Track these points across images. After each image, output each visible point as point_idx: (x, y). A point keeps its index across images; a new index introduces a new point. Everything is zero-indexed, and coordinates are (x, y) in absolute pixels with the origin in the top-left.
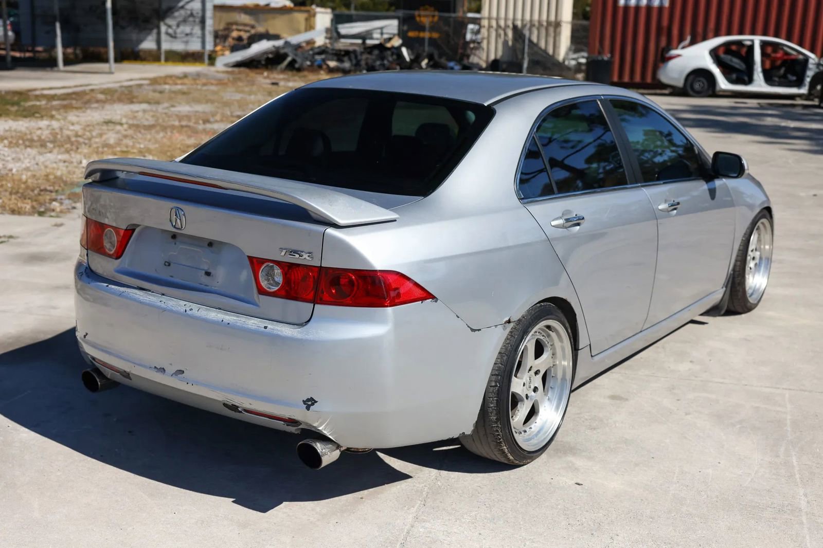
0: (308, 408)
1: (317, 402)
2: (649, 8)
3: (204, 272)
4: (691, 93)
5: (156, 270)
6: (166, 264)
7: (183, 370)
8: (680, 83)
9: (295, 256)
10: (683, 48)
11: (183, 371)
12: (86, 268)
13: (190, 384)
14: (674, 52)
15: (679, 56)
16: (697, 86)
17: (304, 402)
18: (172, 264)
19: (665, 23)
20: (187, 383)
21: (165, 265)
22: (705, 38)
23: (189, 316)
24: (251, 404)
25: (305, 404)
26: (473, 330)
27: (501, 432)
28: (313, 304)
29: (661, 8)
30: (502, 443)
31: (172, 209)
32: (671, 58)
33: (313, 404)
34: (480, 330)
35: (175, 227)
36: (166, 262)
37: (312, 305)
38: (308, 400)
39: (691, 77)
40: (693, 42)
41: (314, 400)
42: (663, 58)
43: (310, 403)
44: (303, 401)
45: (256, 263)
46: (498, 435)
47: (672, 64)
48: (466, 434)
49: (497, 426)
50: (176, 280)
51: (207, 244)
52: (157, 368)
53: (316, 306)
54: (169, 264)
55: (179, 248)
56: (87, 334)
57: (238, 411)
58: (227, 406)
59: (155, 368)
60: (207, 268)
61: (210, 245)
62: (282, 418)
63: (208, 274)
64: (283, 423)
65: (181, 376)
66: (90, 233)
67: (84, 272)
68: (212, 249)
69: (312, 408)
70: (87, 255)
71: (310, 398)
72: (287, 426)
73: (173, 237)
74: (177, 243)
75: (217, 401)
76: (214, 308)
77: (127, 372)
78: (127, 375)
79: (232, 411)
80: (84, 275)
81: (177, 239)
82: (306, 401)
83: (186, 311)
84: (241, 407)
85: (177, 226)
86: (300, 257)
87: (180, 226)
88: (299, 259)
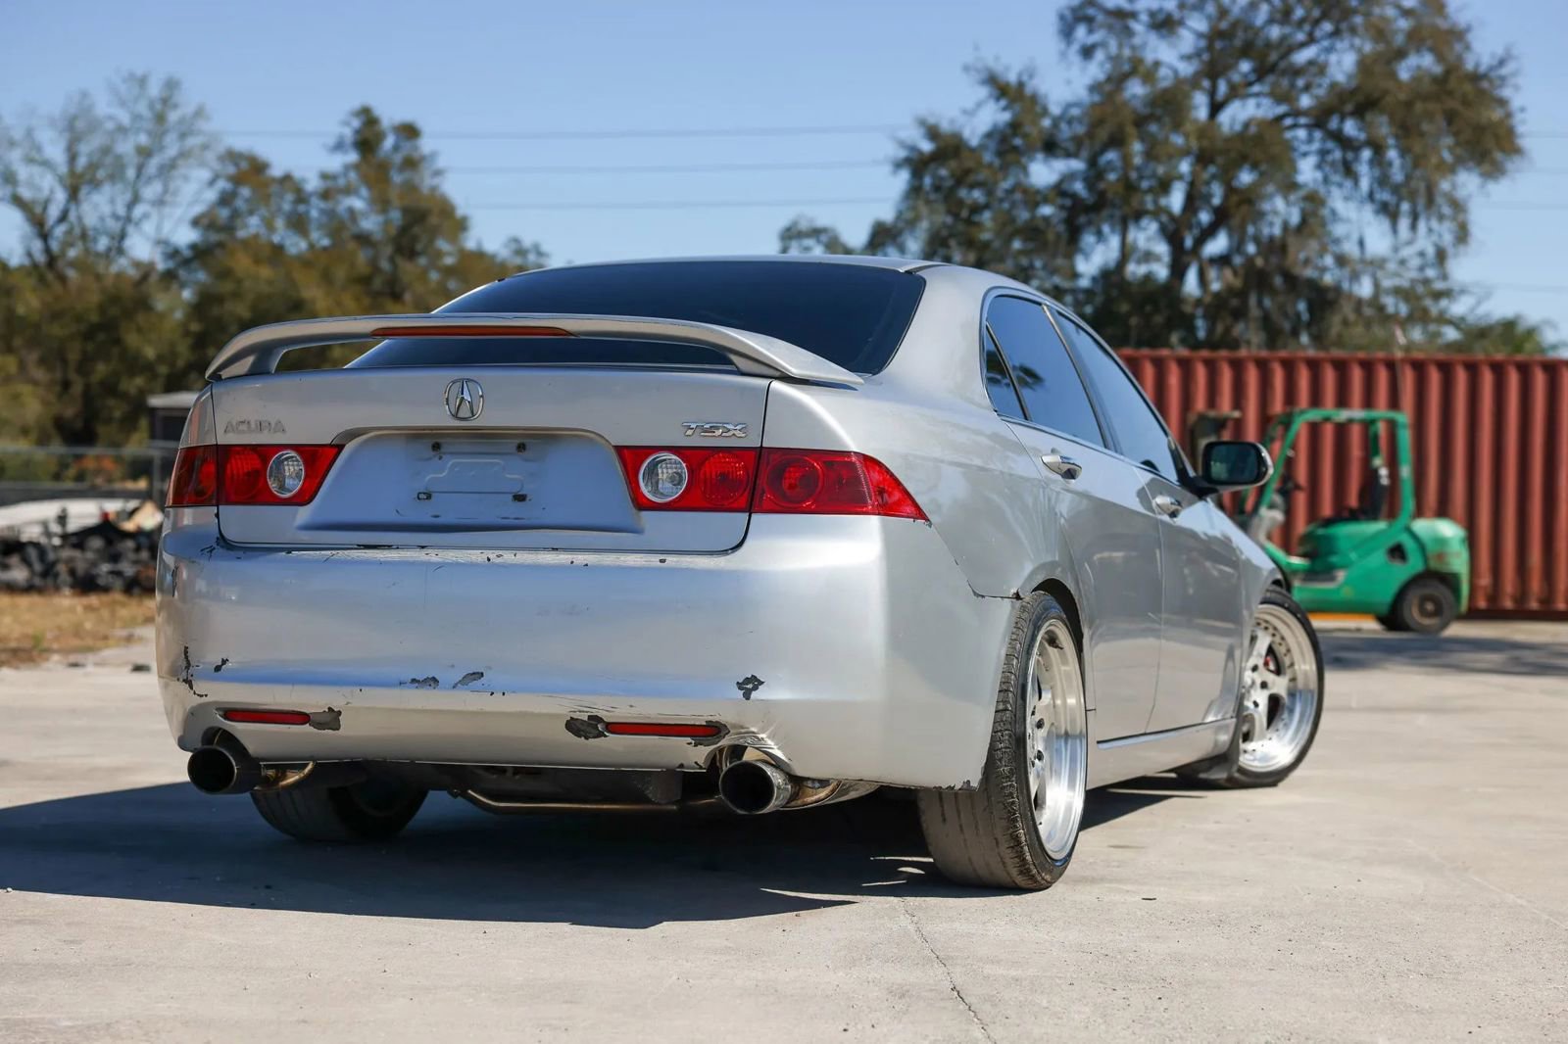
0: (747, 696)
1: (763, 683)
3: (510, 497)
5: (397, 512)
6: (421, 496)
7: (480, 671)
9: (714, 432)
11: (482, 674)
12: (218, 538)
13: (498, 695)
17: (740, 686)
18: (433, 495)
20: (492, 694)
21: (419, 498)
23: (499, 566)
24: (631, 706)
25: (740, 689)
26: (977, 595)
27: (1017, 797)
28: (748, 513)
30: (1017, 821)
31: (451, 385)
33: (755, 688)
34: (983, 596)
35: (455, 416)
36: (419, 494)
37: (746, 515)
38: (747, 680)
41: (758, 680)
43: (750, 686)
44: (738, 683)
45: (632, 458)
46: (1013, 803)
48: (971, 785)
49: (1010, 786)
50: (448, 518)
51: (515, 448)
52: (418, 681)
53: (754, 517)
54: (429, 496)
55: (449, 465)
56: (224, 662)
57: (596, 732)
58: (573, 726)
59: (414, 681)
60: (516, 489)
61: (521, 447)
62: (694, 725)
63: (520, 498)
64: (689, 740)
65: (478, 683)
66: (229, 472)
67: (215, 545)
68: (525, 454)
69: (754, 695)
70: (217, 515)
71: (750, 676)
72: (696, 745)
73: (436, 447)
74: (444, 457)
75: (557, 716)
76: (545, 549)
77: (336, 710)
78: (331, 719)
79: (580, 736)
80: (219, 551)
81: (442, 450)
82: (743, 683)
83: (489, 560)
84: (608, 717)
85: (461, 415)
86: (724, 434)
87: (469, 414)
88: (721, 438)
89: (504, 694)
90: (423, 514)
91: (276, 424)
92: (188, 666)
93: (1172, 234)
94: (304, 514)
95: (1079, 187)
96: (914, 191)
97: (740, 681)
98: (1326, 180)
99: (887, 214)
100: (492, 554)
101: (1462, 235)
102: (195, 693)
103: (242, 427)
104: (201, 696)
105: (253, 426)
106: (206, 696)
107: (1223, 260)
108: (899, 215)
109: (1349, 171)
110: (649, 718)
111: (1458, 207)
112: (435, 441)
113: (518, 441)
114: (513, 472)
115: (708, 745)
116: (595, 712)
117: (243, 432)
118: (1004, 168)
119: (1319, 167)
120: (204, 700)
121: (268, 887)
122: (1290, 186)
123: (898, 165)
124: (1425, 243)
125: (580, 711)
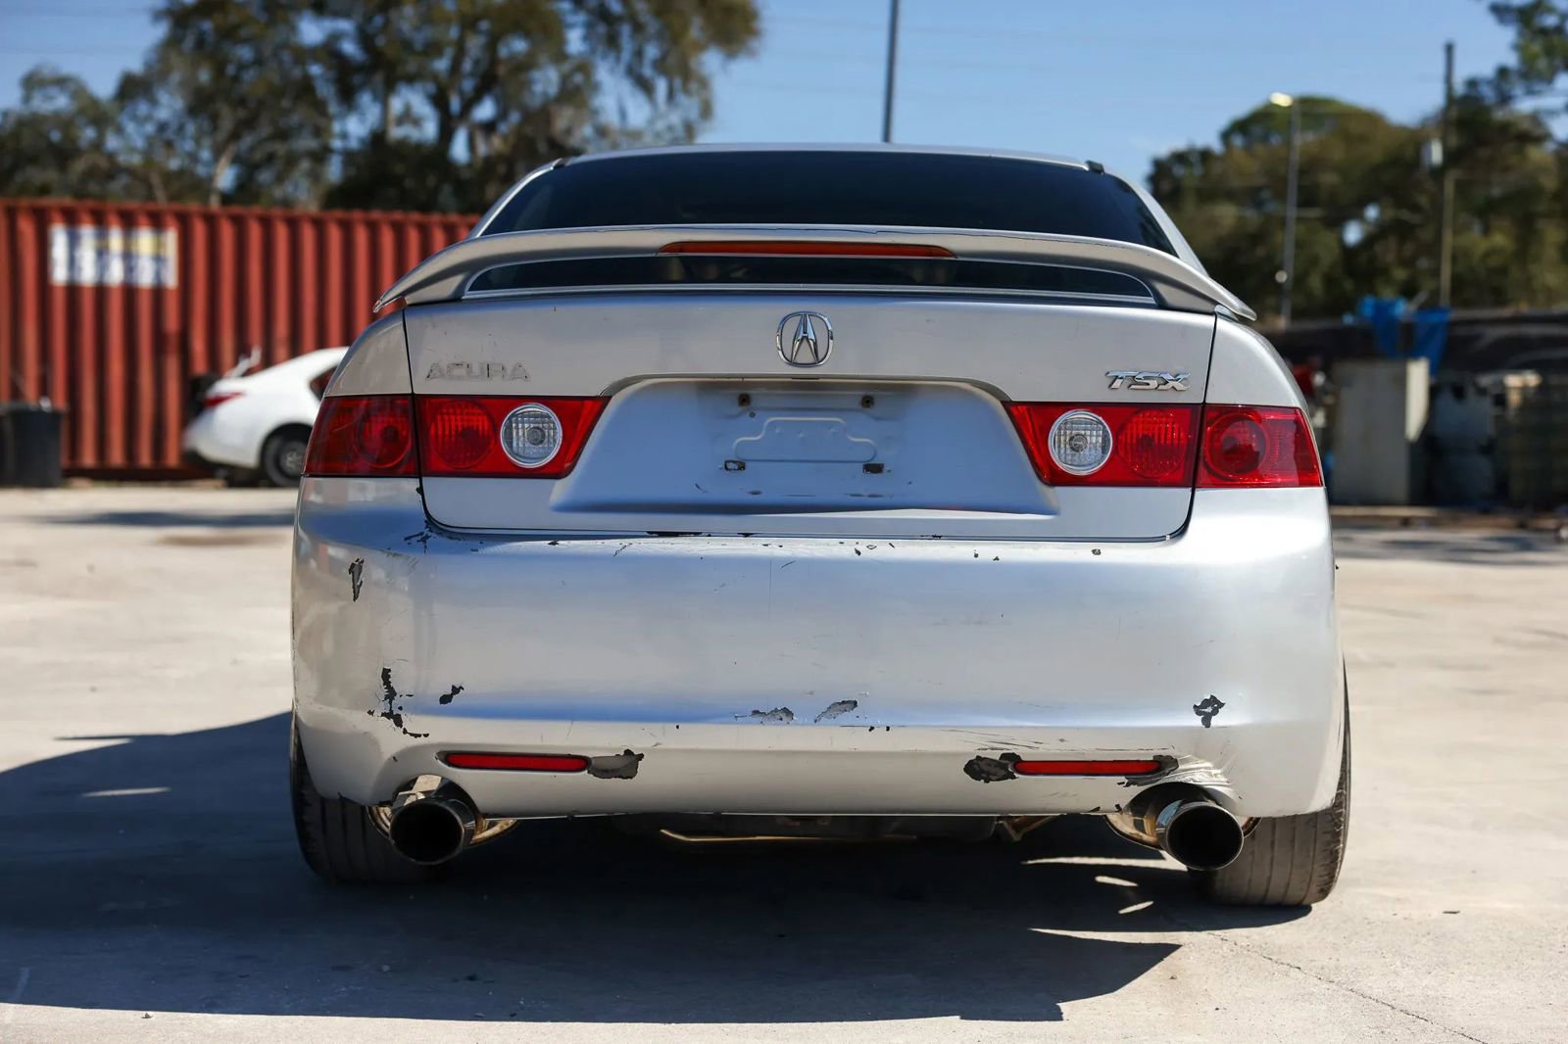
0: (1207, 722)
1: (1223, 704)
2: (130, 291)
3: (861, 466)
4: (276, 477)
6: (731, 466)
7: (852, 698)
8: (249, 457)
9: (1148, 384)
10: (249, 373)
11: (855, 703)
12: (424, 522)
13: (880, 731)
14: (224, 386)
15: (236, 395)
16: (291, 461)
17: (1198, 710)
18: (748, 465)
19: (172, 323)
20: (872, 728)
21: (729, 468)
22: (295, 351)
24: (1062, 740)
25: (1198, 713)
28: (1190, 489)
29: (158, 292)
31: (785, 320)
32: (219, 400)
33: (1215, 712)
35: (792, 362)
36: (726, 462)
37: (1188, 491)
38: (1206, 703)
39: (275, 444)
40: (268, 362)
41: (1218, 702)
42: (199, 401)
43: (1209, 710)
44: (1195, 706)
47: (223, 413)
50: (765, 498)
51: (859, 402)
52: (763, 714)
53: (1199, 493)
54: (742, 467)
55: (766, 424)
56: (456, 690)
57: (1003, 773)
58: (978, 769)
59: (756, 712)
60: (867, 457)
61: (867, 402)
62: (1138, 761)
63: (874, 468)
64: (1123, 779)
65: (848, 717)
66: (432, 431)
67: (426, 531)
68: (874, 410)
69: (1215, 721)
70: (420, 490)
71: (1208, 698)
72: (1128, 785)
73: (744, 400)
74: (758, 414)
75: (956, 755)
76: (922, 537)
77: (636, 753)
78: (628, 764)
79: (978, 779)
80: (434, 539)
81: (753, 404)
82: (1202, 706)
83: (859, 553)
84: (1026, 755)
85: (799, 360)
86: (1160, 387)
87: (810, 359)
88: (1157, 392)
89: (888, 729)
90: (735, 490)
91: (515, 369)
92: (391, 694)
93: (439, 101)
94: (559, 490)
95: (349, 48)
96: (171, 43)
97: (1198, 705)
98: (593, 51)
99: (135, 64)
100: (862, 545)
101: (707, 111)
102: (405, 732)
103: (457, 372)
104: (417, 736)
105: (476, 369)
106: (426, 735)
107: (489, 127)
108: (148, 66)
109: (612, 42)
110: (1083, 754)
111: (704, 83)
112: (742, 394)
113: (862, 393)
114: (861, 436)
115: (1142, 785)
116: (1012, 750)
117: (460, 378)
118: (272, 23)
119: (586, 38)
120: (421, 740)
121: (472, 978)
122: (560, 56)
123: (158, 16)
124: (675, 118)
125: (992, 749)
